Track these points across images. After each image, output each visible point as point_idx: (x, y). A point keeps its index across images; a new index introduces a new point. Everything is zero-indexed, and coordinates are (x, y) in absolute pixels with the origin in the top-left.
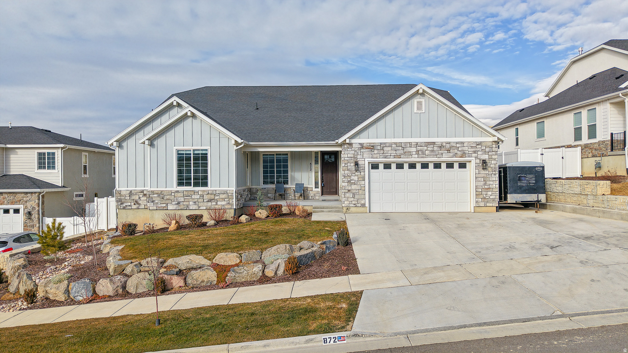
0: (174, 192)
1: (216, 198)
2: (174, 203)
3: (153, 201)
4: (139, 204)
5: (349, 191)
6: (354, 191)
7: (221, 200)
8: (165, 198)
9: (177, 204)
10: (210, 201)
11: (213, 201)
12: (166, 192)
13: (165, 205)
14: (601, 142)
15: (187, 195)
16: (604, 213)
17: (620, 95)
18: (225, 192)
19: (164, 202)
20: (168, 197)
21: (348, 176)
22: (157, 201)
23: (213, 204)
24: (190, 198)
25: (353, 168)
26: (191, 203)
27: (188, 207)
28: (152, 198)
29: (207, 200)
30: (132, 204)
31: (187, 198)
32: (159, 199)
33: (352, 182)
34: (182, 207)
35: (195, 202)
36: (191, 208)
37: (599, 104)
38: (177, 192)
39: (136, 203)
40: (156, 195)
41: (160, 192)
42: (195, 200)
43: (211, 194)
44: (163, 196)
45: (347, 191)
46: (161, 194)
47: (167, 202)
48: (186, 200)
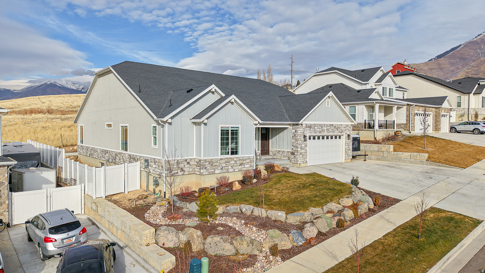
0: (219, 159)
1: (244, 162)
2: (219, 168)
3: (206, 168)
4: (184, 171)
5: (301, 153)
6: (303, 154)
7: (247, 164)
8: (214, 165)
9: (221, 169)
10: (241, 165)
11: (242, 165)
12: (214, 160)
13: (213, 170)
14: (359, 124)
15: (228, 161)
16: (399, 160)
17: (375, 103)
18: (249, 158)
19: (213, 168)
20: (216, 164)
21: (301, 144)
22: (208, 168)
23: (242, 167)
24: (229, 163)
25: (303, 139)
26: (230, 167)
27: (227, 170)
28: (205, 165)
29: (239, 164)
30: (179, 171)
31: (228, 163)
32: (210, 166)
33: (302, 148)
34: (224, 171)
35: (232, 167)
36: (230, 171)
37: (358, 105)
38: (221, 159)
39: (182, 170)
40: (207, 163)
41: (210, 160)
42: (232, 165)
43: (241, 160)
44: (212, 163)
45: (300, 154)
46: (211, 162)
47: (215, 168)
48: (227, 165)
